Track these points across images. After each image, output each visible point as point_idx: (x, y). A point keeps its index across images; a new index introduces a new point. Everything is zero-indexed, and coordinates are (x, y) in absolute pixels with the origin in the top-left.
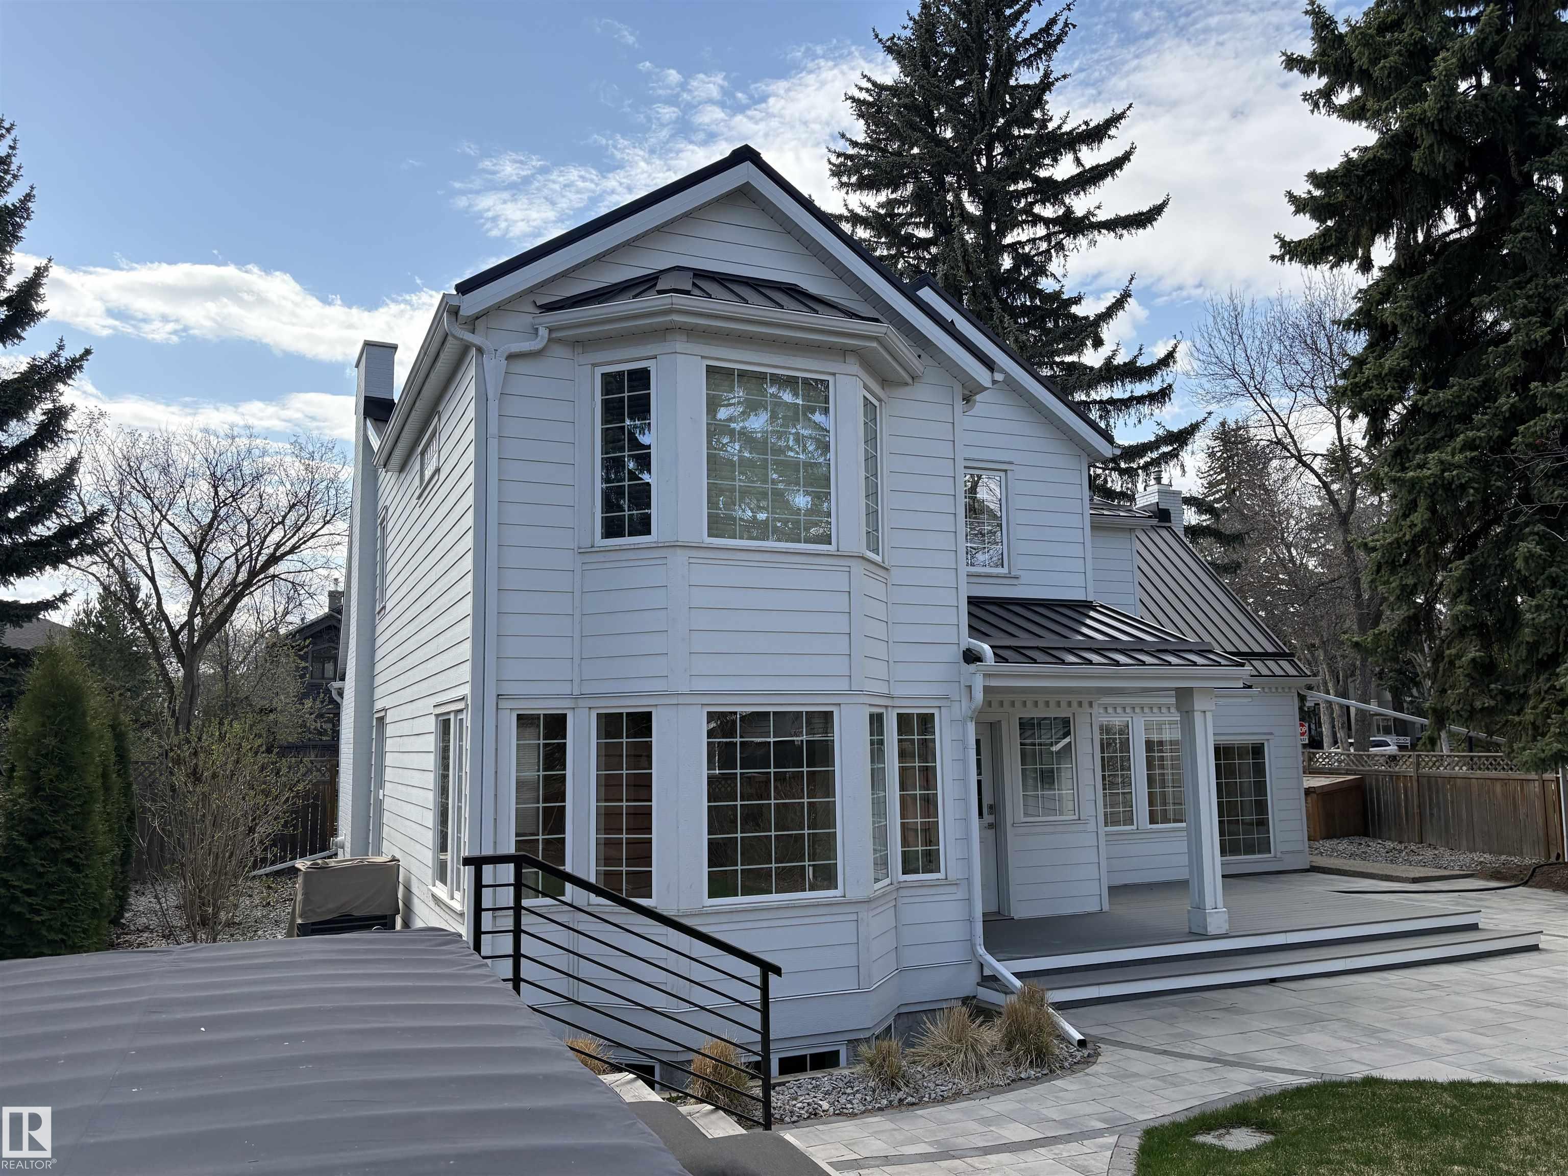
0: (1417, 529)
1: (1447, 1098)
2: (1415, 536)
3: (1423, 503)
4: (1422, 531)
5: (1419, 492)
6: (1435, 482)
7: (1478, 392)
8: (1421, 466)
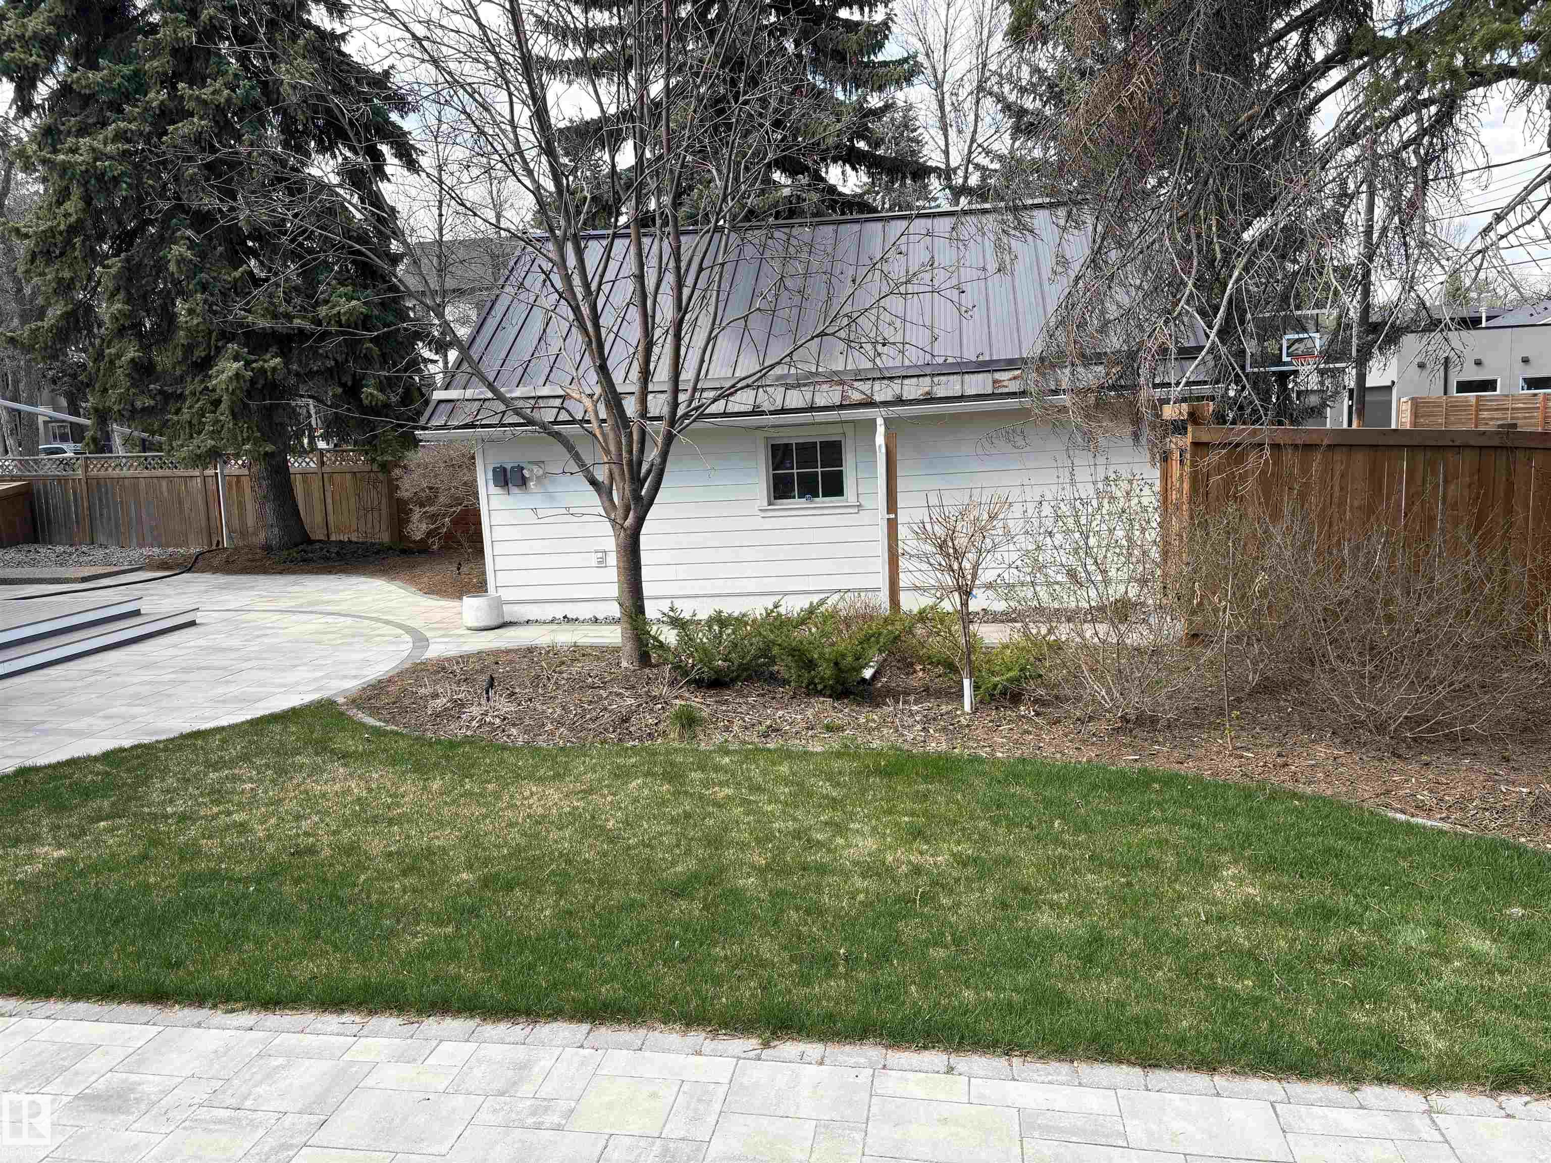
0: (73, 219)
1: (99, 767)
2: (70, 226)
3: (76, 191)
4: (77, 221)
5: (71, 179)
6: (87, 171)
7: (128, 81)
8: (74, 151)
